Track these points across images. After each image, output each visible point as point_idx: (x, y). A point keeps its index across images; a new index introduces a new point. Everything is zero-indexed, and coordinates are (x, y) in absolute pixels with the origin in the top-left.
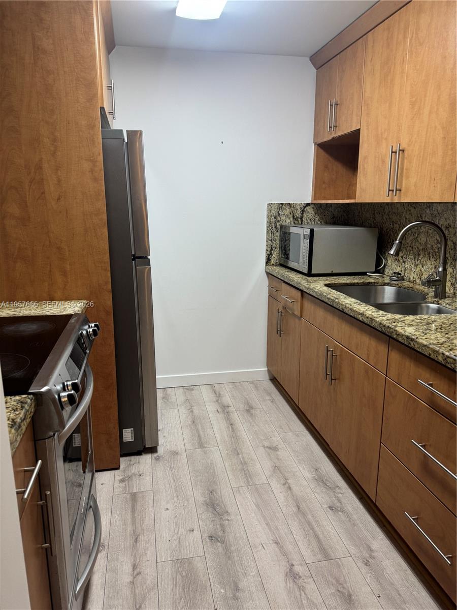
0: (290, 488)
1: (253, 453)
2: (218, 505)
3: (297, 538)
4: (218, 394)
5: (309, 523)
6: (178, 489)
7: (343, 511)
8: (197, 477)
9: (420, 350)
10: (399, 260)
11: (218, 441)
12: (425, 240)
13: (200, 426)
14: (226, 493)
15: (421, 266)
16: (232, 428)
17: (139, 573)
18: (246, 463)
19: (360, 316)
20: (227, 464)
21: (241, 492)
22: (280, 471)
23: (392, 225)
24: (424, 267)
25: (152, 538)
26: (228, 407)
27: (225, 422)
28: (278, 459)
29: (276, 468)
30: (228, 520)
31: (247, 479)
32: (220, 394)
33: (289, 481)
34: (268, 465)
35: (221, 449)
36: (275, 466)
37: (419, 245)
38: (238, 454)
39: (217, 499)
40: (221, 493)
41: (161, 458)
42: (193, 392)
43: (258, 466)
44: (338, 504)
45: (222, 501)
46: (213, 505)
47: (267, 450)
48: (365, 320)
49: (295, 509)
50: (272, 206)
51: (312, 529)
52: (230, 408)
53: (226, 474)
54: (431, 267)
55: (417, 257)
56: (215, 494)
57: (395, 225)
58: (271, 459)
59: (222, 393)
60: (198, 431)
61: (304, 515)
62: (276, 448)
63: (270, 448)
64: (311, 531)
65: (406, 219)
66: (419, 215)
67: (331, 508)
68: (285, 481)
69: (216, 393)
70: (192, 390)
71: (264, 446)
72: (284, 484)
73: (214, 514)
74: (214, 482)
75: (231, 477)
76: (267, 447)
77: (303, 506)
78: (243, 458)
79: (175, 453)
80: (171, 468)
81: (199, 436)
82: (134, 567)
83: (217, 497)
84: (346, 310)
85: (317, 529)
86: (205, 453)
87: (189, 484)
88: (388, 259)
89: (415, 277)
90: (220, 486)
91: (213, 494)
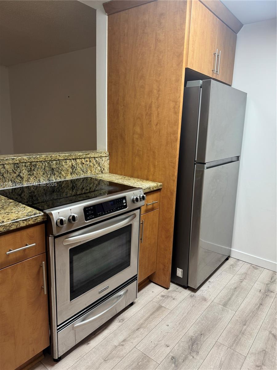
1: (256, 331)
2: (197, 344)
4: (273, 280)
6: (185, 319)
8: (202, 320)
11: (240, 309)
13: (237, 293)
14: (209, 341)
16: (259, 307)
17: (123, 345)
18: (243, 333)
20: (230, 325)
21: (220, 348)
22: (265, 356)
25: (145, 334)
26: (272, 292)
27: (258, 300)
28: (272, 347)
29: (264, 352)
30: (193, 357)
31: (233, 344)
32: (275, 281)
33: (263, 367)
34: (259, 345)
35: (236, 314)
36: (264, 350)
38: (245, 325)
39: (201, 340)
40: (207, 339)
41: (194, 297)
42: (256, 271)
43: (251, 341)
45: (201, 345)
46: (194, 342)
47: (271, 336)
52: (272, 293)
53: (222, 331)
56: (202, 337)
58: (266, 344)
60: (233, 295)
63: (274, 336)
68: (261, 365)
69: (271, 279)
70: (256, 269)
71: (270, 332)
72: (258, 366)
73: (189, 347)
74: (210, 330)
75: (224, 334)
76: (273, 334)
78: (245, 330)
79: (205, 300)
80: (193, 306)
81: (230, 299)
82: (124, 341)
83: (202, 339)
86: (223, 310)
87: (194, 321)
90: (211, 335)
91: (201, 336)
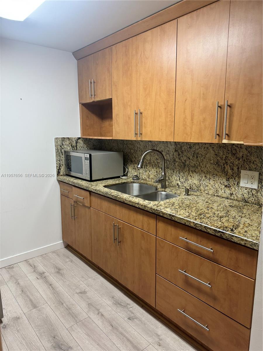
0: (102, 315)
1: (71, 300)
2: (62, 344)
3: (119, 346)
4: (33, 266)
5: (122, 334)
6: (29, 344)
7: (136, 318)
8: (40, 330)
9: (179, 221)
10: (135, 169)
11: (46, 299)
12: (150, 158)
13: (28, 292)
14: (64, 334)
15: (148, 171)
16: (52, 287)
18: (70, 309)
19: (136, 205)
20: (57, 314)
21: (74, 329)
22: (93, 306)
23: (129, 150)
24: (151, 172)
26: (44, 273)
27: (46, 285)
28: (88, 298)
29: (90, 305)
31: (75, 319)
32: (34, 266)
33: (101, 310)
34: (84, 305)
35: (50, 304)
36: (89, 304)
37: (146, 161)
38: (62, 304)
39: (59, 340)
40: (61, 335)
41: (7, 326)
42: (14, 269)
43: (79, 307)
44: (132, 315)
45: (64, 341)
46: (59, 346)
47: (80, 294)
48: (141, 207)
49: (110, 328)
50: (58, 139)
51: (125, 336)
52: (45, 273)
53: (59, 320)
54: (154, 172)
55: (146, 167)
57: (131, 150)
58: (84, 300)
59: (35, 265)
60: (28, 296)
61: (117, 329)
62: (85, 292)
63: (81, 293)
64: (124, 338)
65: (137, 147)
66: (145, 145)
67: (129, 319)
68: (98, 311)
69: (31, 266)
70: (13, 268)
71: (77, 293)
72: (98, 314)
74: (53, 329)
75: (63, 321)
76: (79, 293)
77: (114, 323)
78: (67, 306)
79: (17, 318)
80: (18, 331)
81: (31, 300)
83: (59, 339)
84: (126, 202)
85: (127, 335)
86: (39, 311)
87: (36, 337)
88: (129, 168)
89: (146, 177)
90: (58, 330)
91: (56, 338)
